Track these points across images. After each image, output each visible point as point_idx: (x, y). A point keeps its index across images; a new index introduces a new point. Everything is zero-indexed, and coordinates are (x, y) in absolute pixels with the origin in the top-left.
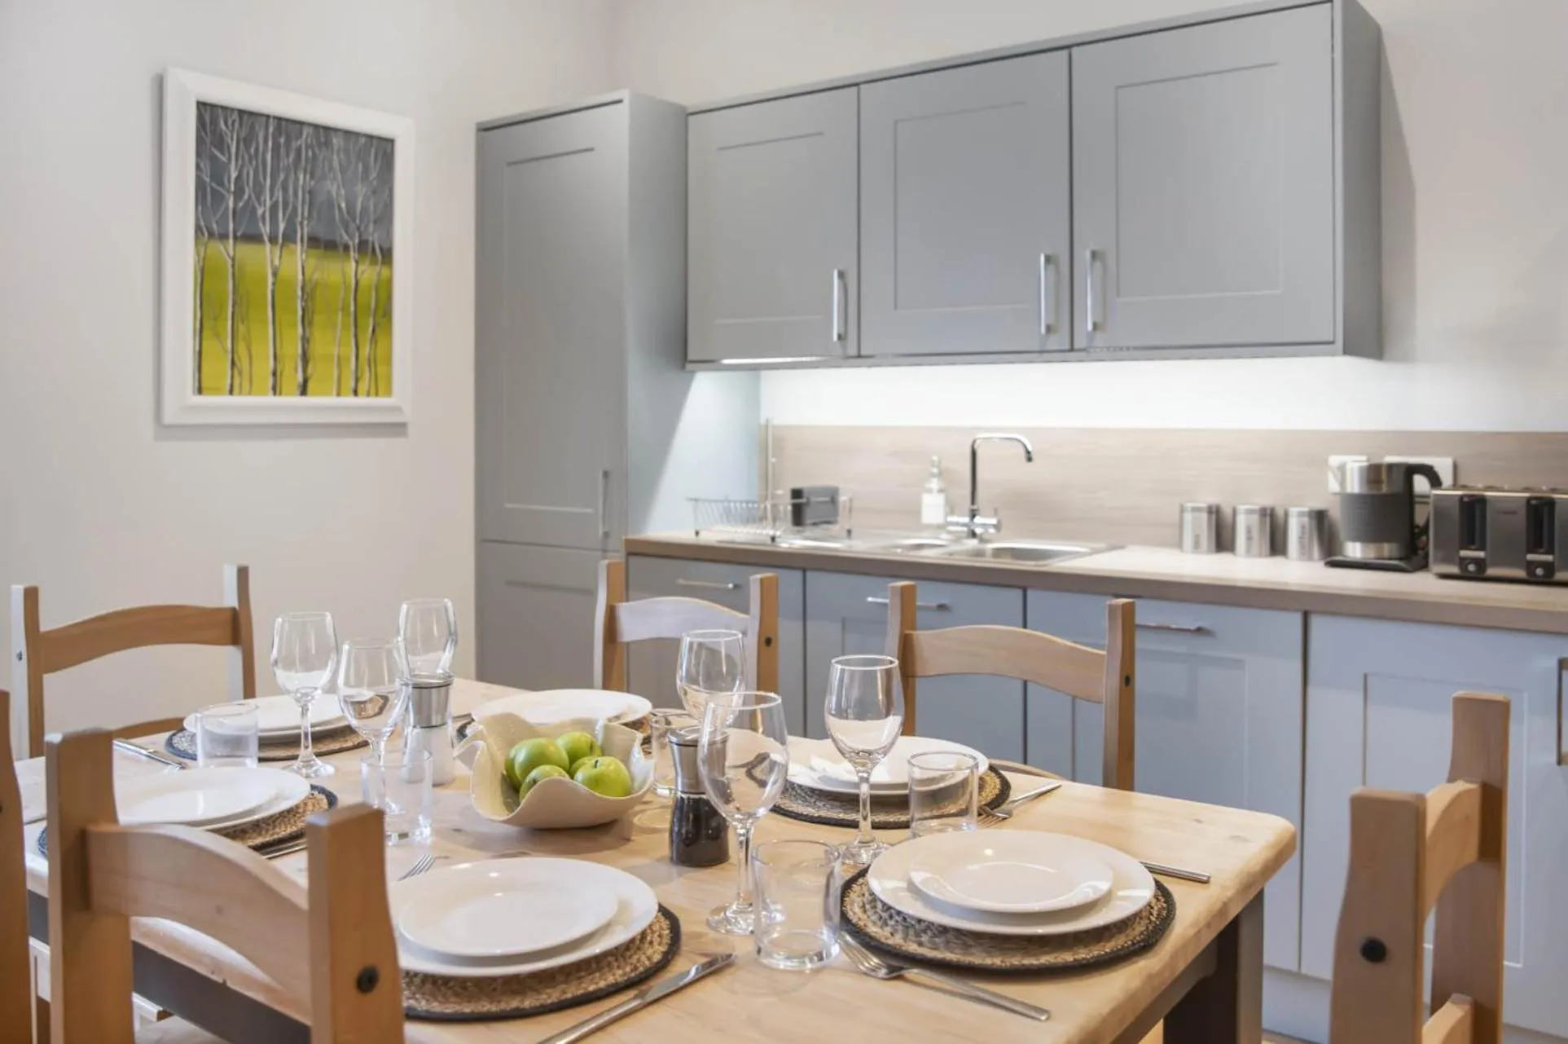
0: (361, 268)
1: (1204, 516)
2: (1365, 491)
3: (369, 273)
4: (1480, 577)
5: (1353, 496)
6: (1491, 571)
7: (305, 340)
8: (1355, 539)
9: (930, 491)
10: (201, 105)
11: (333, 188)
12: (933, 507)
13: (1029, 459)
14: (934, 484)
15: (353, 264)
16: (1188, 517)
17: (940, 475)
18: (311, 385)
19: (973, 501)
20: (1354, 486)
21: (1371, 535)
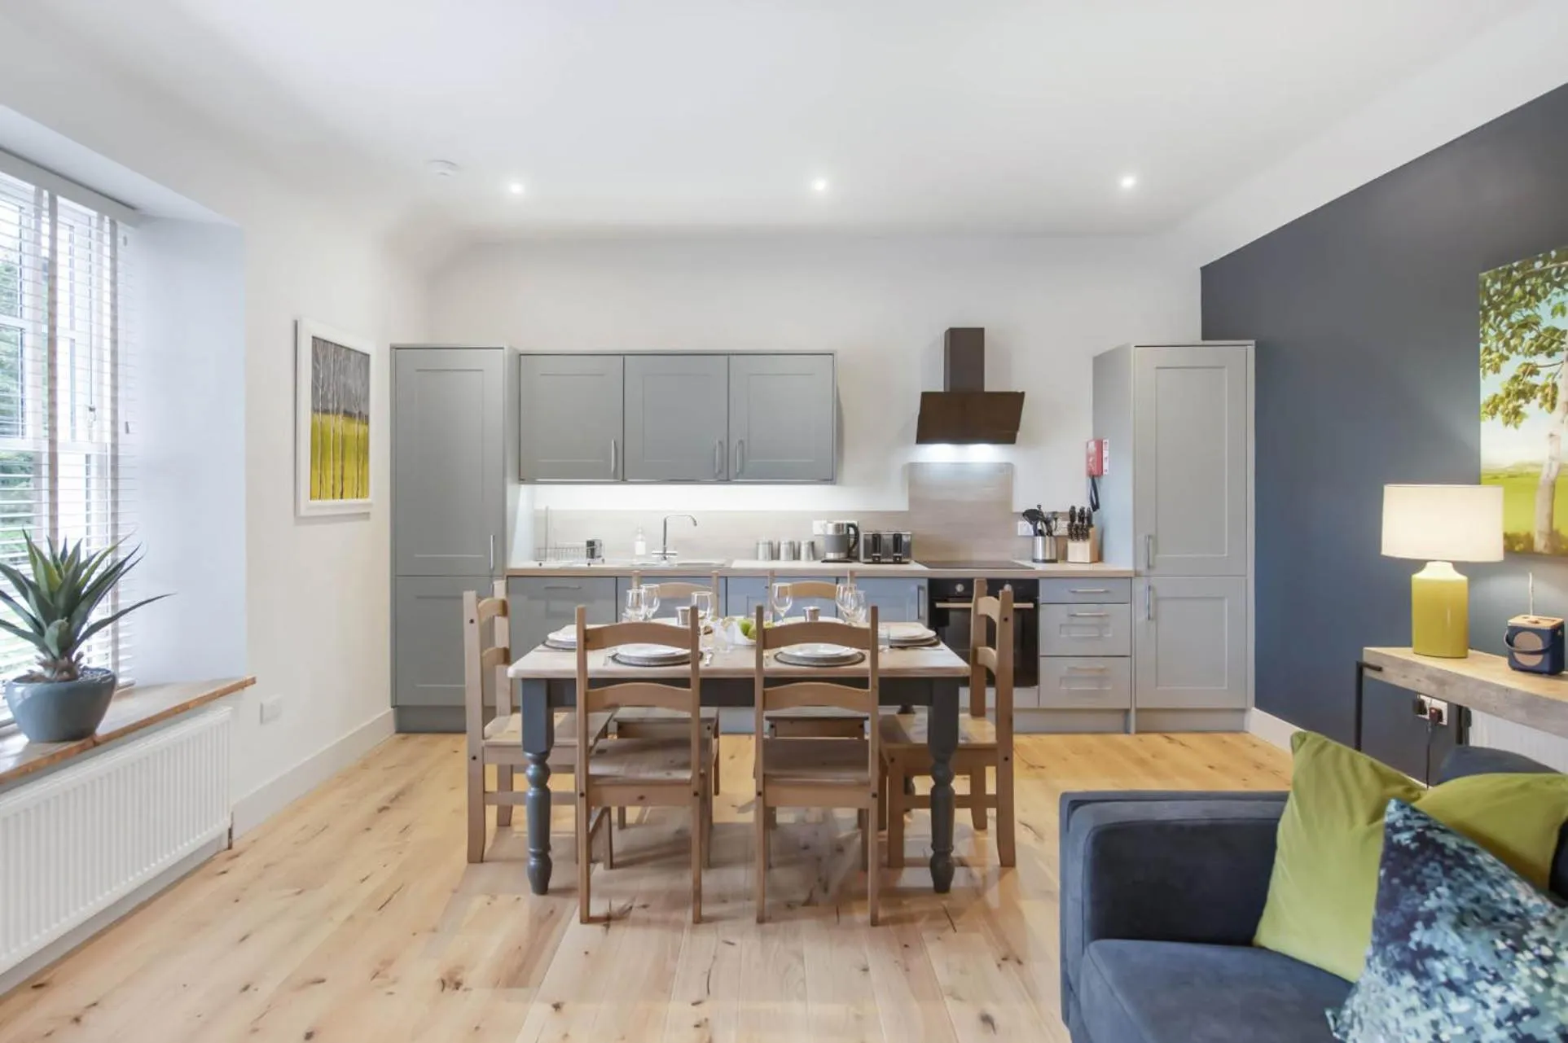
0: (360, 426)
1: (767, 546)
2: (835, 534)
3: (362, 428)
4: (879, 563)
5: (828, 536)
6: (883, 560)
7: (343, 467)
8: (831, 552)
9: (638, 540)
10: (314, 338)
11: (350, 382)
12: (640, 548)
13: (696, 525)
14: (640, 537)
15: (356, 425)
16: (761, 546)
17: (642, 533)
18: (344, 493)
19: (665, 543)
20: (831, 531)
21: (838, 550)
